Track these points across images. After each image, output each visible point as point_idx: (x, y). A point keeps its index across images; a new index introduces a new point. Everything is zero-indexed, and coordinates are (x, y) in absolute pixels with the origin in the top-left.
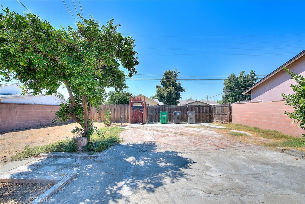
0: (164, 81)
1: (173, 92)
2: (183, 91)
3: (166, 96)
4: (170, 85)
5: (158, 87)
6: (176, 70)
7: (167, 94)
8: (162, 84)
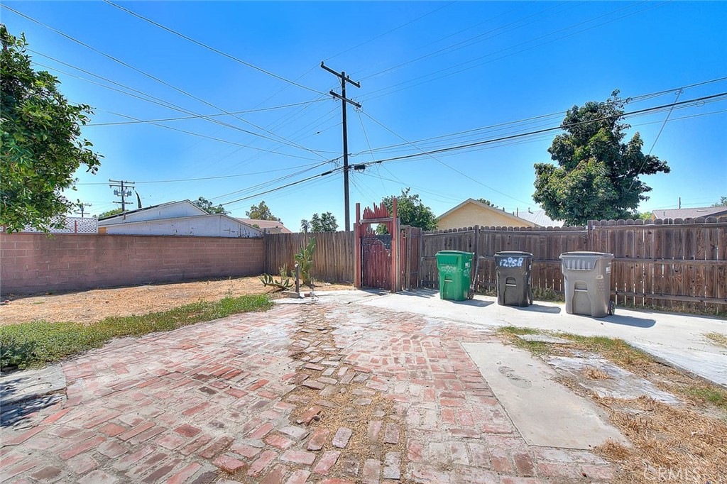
0: (563, 146)
1: (597, 180)
2: (654, 172)
3: (565, 197)
4: (586, 156)
5: (541, 169)
6: (615, 94)
7: (573, 189)
8: (554, 158)
